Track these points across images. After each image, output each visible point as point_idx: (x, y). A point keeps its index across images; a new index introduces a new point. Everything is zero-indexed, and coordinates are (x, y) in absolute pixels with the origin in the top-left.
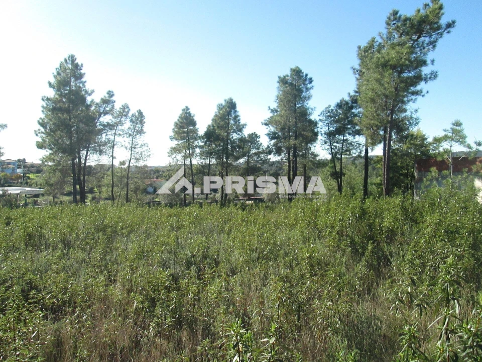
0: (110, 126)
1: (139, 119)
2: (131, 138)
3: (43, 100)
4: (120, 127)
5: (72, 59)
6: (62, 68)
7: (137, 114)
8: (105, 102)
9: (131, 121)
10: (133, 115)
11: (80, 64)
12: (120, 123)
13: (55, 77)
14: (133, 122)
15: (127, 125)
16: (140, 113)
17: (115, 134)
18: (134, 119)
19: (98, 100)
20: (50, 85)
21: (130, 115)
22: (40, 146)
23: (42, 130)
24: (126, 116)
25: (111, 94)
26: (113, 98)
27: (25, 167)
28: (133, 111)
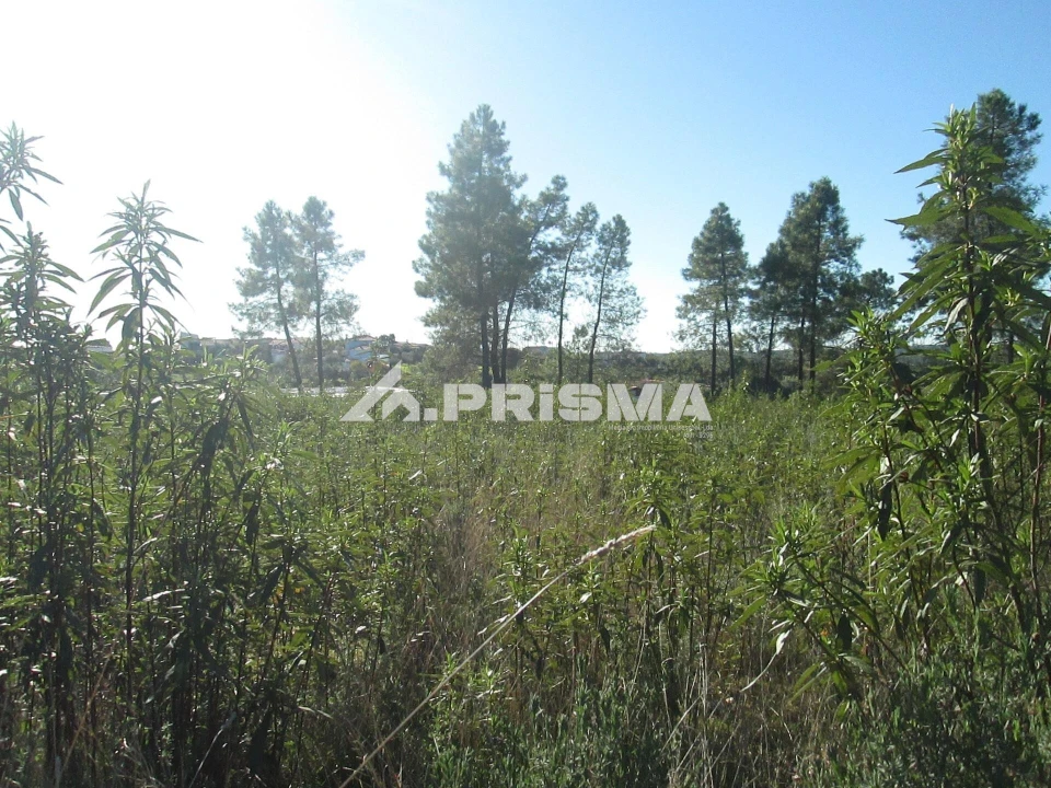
0: (557, 252)
1: (617, 235)
2: (599, 277)
3: (429, 199)
4: (577, 253)
5: (486, 112)
6: (466, 134)
7: (613, 225)
8: (548, 199)
9: (601, 240)
10: (604, 228)
11: (499, 122)
12: (577, 244)
13: (452, 152)
14: (605, 243)
15: (593, 248)
16: (620, 222)
17: (568, 266)
18: (606, 237)
19: (534, 197)
20: (444, 171)
21: (598, 227)
22: (422, 291)
23: (427, 260)
24: (590, 228)
25: (560, 183)
26: (566, 192)
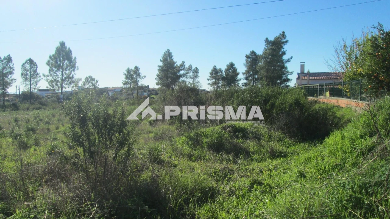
0: (184, 75)
1: (196, 71)
2: (193, 79)
3: (158, 67)
4: (188, 75)
5: (168, 50)
6: (165, 54)
7: (195, 69)
8: (181, 65)
9: (193, 72)
10: (193, 70)
11: (171, 52)
12: (188, 73)
13: (162, 58)
14: (194, 73)
15: (191, 74)
16: (197, 68)
17: (186, 77)
18: (194, 71)
19: (179, 65)
20: (161, 61)
21: (192, 69)
22: (157, 84)
23: (158, 78)
24: (191, 70)
25: (183, 62)
26: (185, 64)
27: (149, 91)
28: (194, 68)
